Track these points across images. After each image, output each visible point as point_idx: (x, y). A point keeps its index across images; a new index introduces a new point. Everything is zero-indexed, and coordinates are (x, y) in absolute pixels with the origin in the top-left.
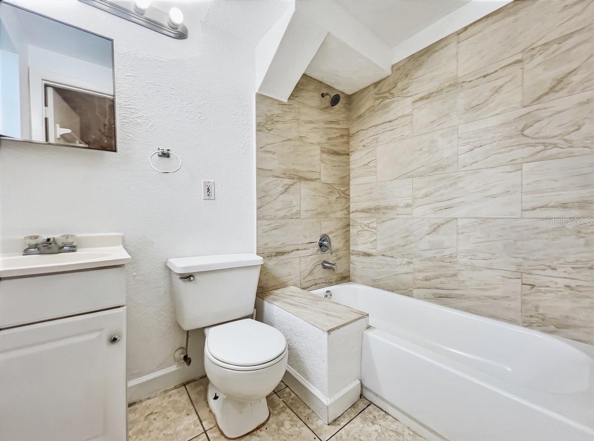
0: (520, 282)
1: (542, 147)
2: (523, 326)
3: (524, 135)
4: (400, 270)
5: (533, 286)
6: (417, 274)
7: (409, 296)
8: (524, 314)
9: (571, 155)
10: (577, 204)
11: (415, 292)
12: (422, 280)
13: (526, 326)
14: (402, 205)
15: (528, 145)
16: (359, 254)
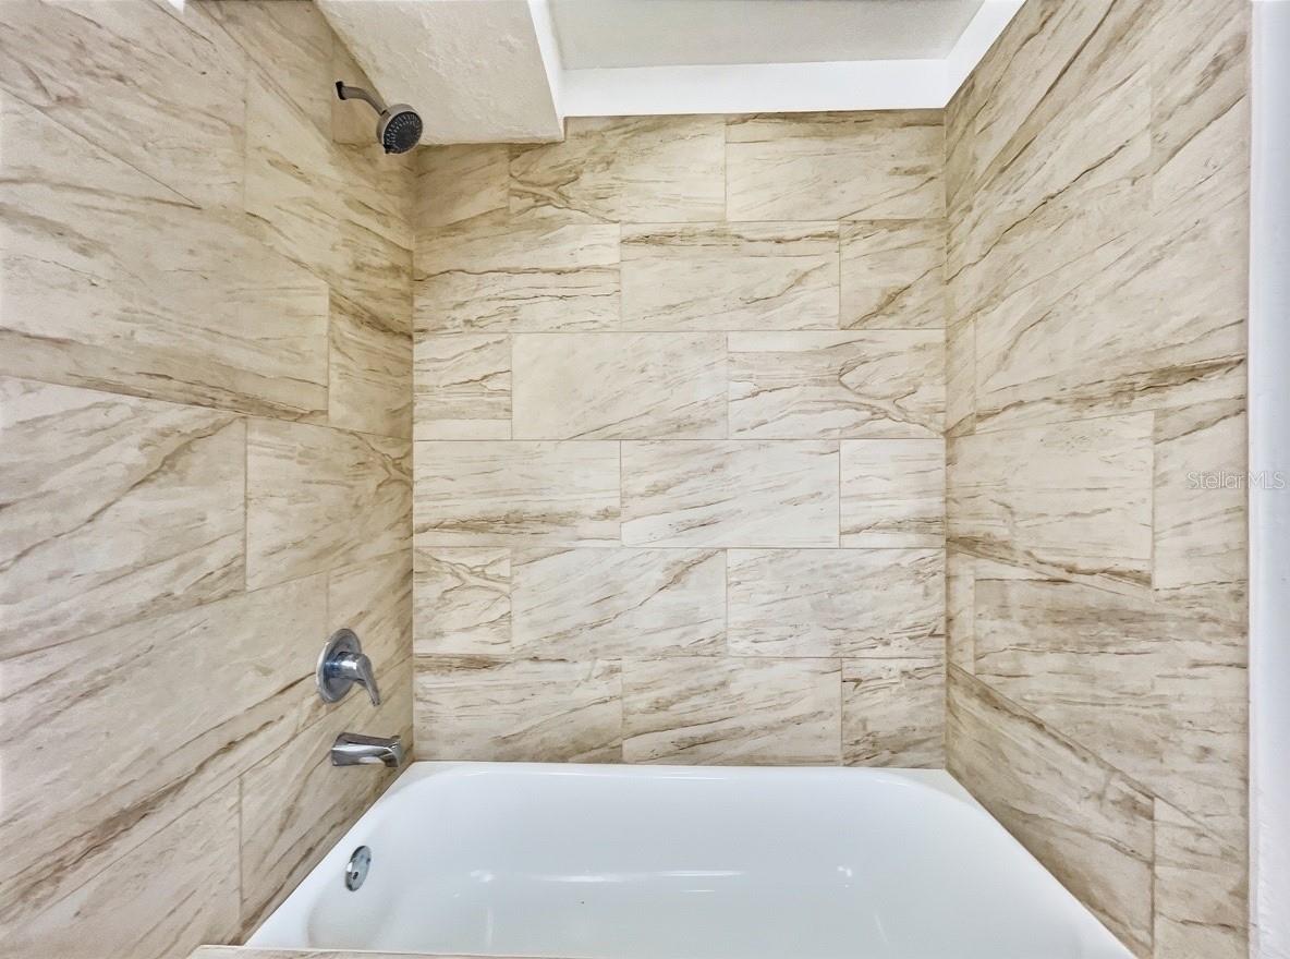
0: (839, 678)
1: (868, 414)
2: (845, 765)
3: (842, 384)
4: (584, 694)
5: (858, 681)
6: (633, 697)
7: (611, 761)
8: (845, 741)
9: (905, 436)
10: (915, 524)
11: (629, 746)
12: (644, 712)
13: (849, 765)
14: (593, 512)
15: (849, 405)
16: (445, 665)
